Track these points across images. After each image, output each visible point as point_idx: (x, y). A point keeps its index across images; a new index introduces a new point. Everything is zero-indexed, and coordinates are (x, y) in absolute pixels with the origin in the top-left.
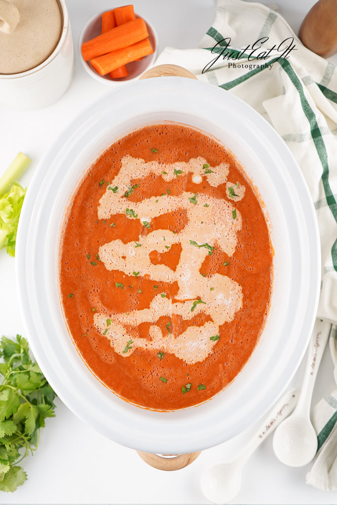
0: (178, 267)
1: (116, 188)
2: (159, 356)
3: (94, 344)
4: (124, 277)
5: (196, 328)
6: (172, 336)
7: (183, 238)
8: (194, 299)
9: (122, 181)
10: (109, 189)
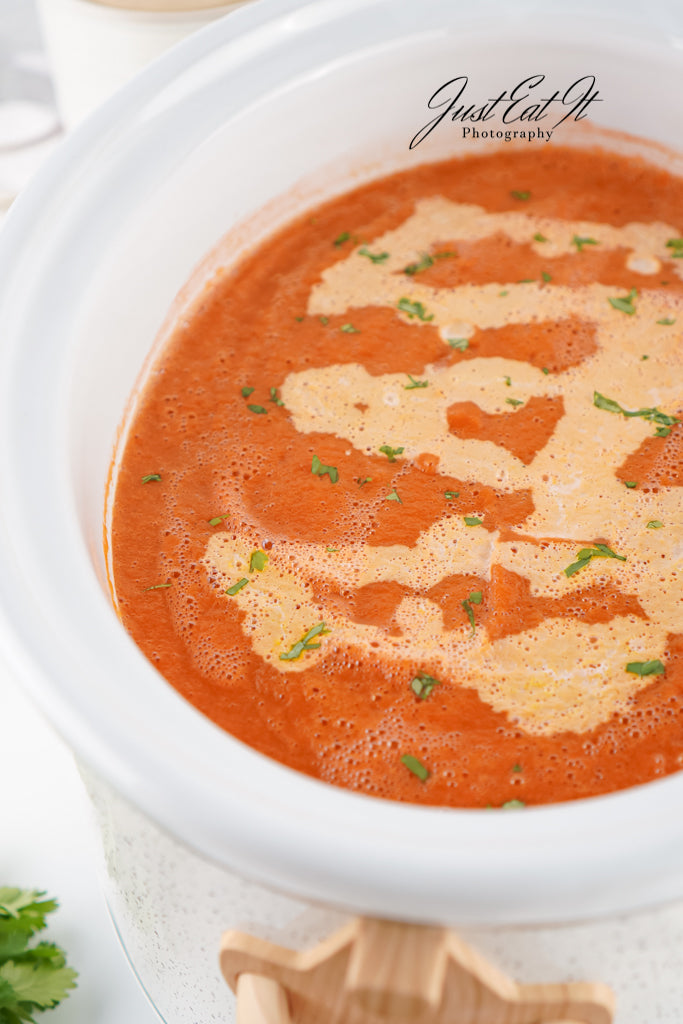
0: (542, 455)
1: (384, 256)
2: (417, 686)
3: (184, 618)
4: (348, 453)
5: (574, 627)
6: (482, 633)
7: (573, 387)
8: (581, 543)
9: (406, 243)
10: (361, 253)
